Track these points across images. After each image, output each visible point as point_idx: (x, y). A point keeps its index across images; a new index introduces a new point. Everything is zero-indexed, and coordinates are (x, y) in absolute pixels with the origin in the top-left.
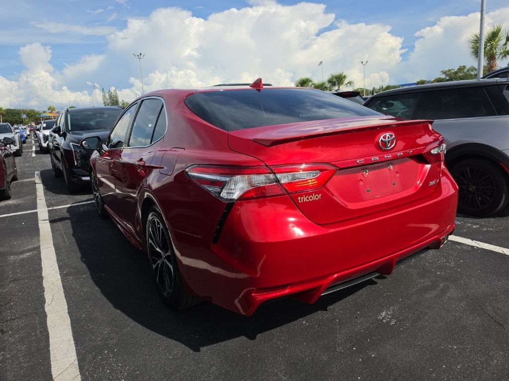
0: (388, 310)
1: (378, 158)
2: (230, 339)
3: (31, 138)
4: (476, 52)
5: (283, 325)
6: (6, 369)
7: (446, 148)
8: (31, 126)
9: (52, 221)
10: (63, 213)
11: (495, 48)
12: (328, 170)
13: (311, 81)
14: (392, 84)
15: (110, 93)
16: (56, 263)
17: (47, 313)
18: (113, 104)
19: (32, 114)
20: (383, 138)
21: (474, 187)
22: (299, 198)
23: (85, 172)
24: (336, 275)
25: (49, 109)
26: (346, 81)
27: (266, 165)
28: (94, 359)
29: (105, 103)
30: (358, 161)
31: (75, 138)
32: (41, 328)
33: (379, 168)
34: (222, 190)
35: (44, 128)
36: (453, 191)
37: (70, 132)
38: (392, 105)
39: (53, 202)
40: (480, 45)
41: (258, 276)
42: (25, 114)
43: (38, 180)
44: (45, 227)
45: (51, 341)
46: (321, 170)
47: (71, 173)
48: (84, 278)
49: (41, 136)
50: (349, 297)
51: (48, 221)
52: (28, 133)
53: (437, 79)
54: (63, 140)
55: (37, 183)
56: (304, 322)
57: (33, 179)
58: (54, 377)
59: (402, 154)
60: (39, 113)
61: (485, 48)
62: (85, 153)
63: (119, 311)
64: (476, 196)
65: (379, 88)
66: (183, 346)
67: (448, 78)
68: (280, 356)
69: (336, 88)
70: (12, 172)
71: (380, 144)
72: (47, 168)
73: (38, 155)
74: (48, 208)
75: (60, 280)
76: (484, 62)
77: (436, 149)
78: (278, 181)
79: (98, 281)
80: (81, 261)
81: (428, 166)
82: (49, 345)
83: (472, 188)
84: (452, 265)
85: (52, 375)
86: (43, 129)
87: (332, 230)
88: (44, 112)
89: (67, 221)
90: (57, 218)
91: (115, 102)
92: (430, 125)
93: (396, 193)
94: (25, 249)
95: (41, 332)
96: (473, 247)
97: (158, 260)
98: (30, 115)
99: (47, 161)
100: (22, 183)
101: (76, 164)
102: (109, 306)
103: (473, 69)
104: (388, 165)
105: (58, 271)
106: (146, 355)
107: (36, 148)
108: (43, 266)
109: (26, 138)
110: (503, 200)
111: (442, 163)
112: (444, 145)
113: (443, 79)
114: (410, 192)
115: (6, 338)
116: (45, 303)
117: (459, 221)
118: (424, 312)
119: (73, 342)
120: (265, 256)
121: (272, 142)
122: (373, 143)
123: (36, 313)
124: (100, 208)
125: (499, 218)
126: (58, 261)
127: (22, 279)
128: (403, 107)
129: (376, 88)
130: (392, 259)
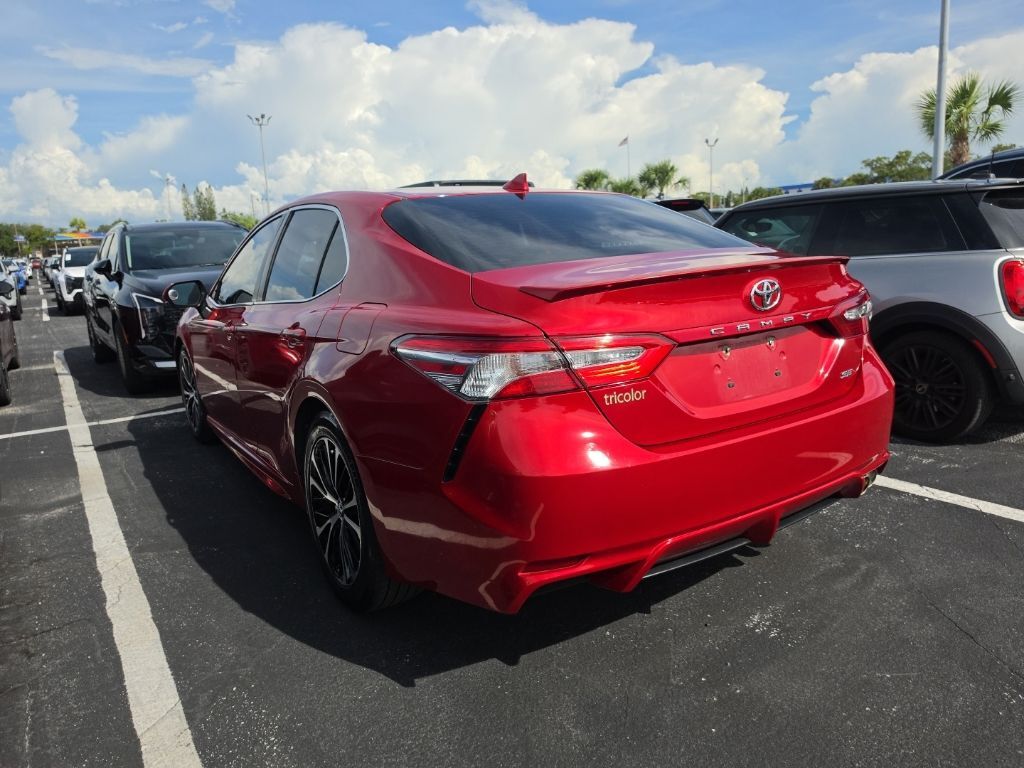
0: (764, 610)
1: (748, 326)
2: (469, 662)
3: (36, 284)
4: (930, 124)
5: (567, 638)
6: (44, 721)
7: (873, 309)
8: (35, 259)
9: (100, 449)
10: (120, 433)
11: (967, 120)
12: (657, 345)
13: (606, 177)
14: (766, 185)
15: (199, 194)
16: (118, 526)
17: (113, 620)
18: (204, 217)
19: (38, 233)
20: (759, 288)
21: (925, 386)
22: (606, 397)
23: (162, 352)
24: (670, 541)
25: (72, 225)
26: (676, 178)
27: (546, 335)
28: (213, 701)
29: (187, 214)
30: (713, 331)
31: (142, 283)
32: (103, 647)
33: (749, 343)
34: (464, 382)
35: (68, 264)
36: (884, 390)
37: (131, 272)
38: (769, 226)
39: (97, 411)
40: (938, 111)
41: (531, 539)
42: (23, 234)
43: (60, 368)
44: (87, 460)
45: (126, 668)
46: (646, 346)
47: (134, 354)
48: (178, 556)
49: (62, 279)
50: (691, 588)
51: (93, 448)
52: (29, 273)
53: (854, 176)
54: (117, 287)
55: (61, 374)
56: (608, 633)
57: (50, 366)
58: (139, 733)
59: (792, 318)
60: (49, 233)
61: (948, 117)
62: (163, 313)
63: (251, 616)
64: (928, 403)
65: (739, 193)
66: (382, 676)
67: (876, 175)
68: (565, 693)
69: (656, 191)
70: (10, 352)
71: (753, 300)
72: (76, 345)
73: (54, 318)
74: (88, 421)
75: (130, 559)
76: (945, 144)
77: (854, 311)
78: (567, 364)
79: (205, 562)
80: (167, 524)
81: (840, 343)
82: (123, 676)
83: (922, 388)
84: (884, 530)
85: (134, 730)
86: (66, 266)
87: (665, 457)
88: (62, 231)
89: (131, 447)
90: (109, 441)
91: (208, 212)
92: (842, 266)
93: (780, 391)
94: (53, 500)
95: (103, 654)
96: (922, 499)
97: (328, 519)
98: (33, 237)
99: (77, 330)
100: (29, 373)
101: (144, 335)
102: (232, 605)
103: (925, 158)
104: (766, 339)
105: (124, 542)
106: (312, 695)
107: (49, 304)
108: (91, 532)
109: (27, 283)
110: (979, 410)
111: (865, 337)
112: (869, 304)
113: (867, 176)
114: (806, 389)
115: (36, 665)
116: (105, 601)
117: (896, 451)
118: (831, 615)
119: (168, 672)
120: (542, 506)
121: (555, 293)
122: (740, 297)
123: (89, 620)
124: (198, 423)
125: (971, 446)
126: (122, 523)
127: (53, 558)
128: (787, 230)
129: (734, 192)
130: (772, 514)
